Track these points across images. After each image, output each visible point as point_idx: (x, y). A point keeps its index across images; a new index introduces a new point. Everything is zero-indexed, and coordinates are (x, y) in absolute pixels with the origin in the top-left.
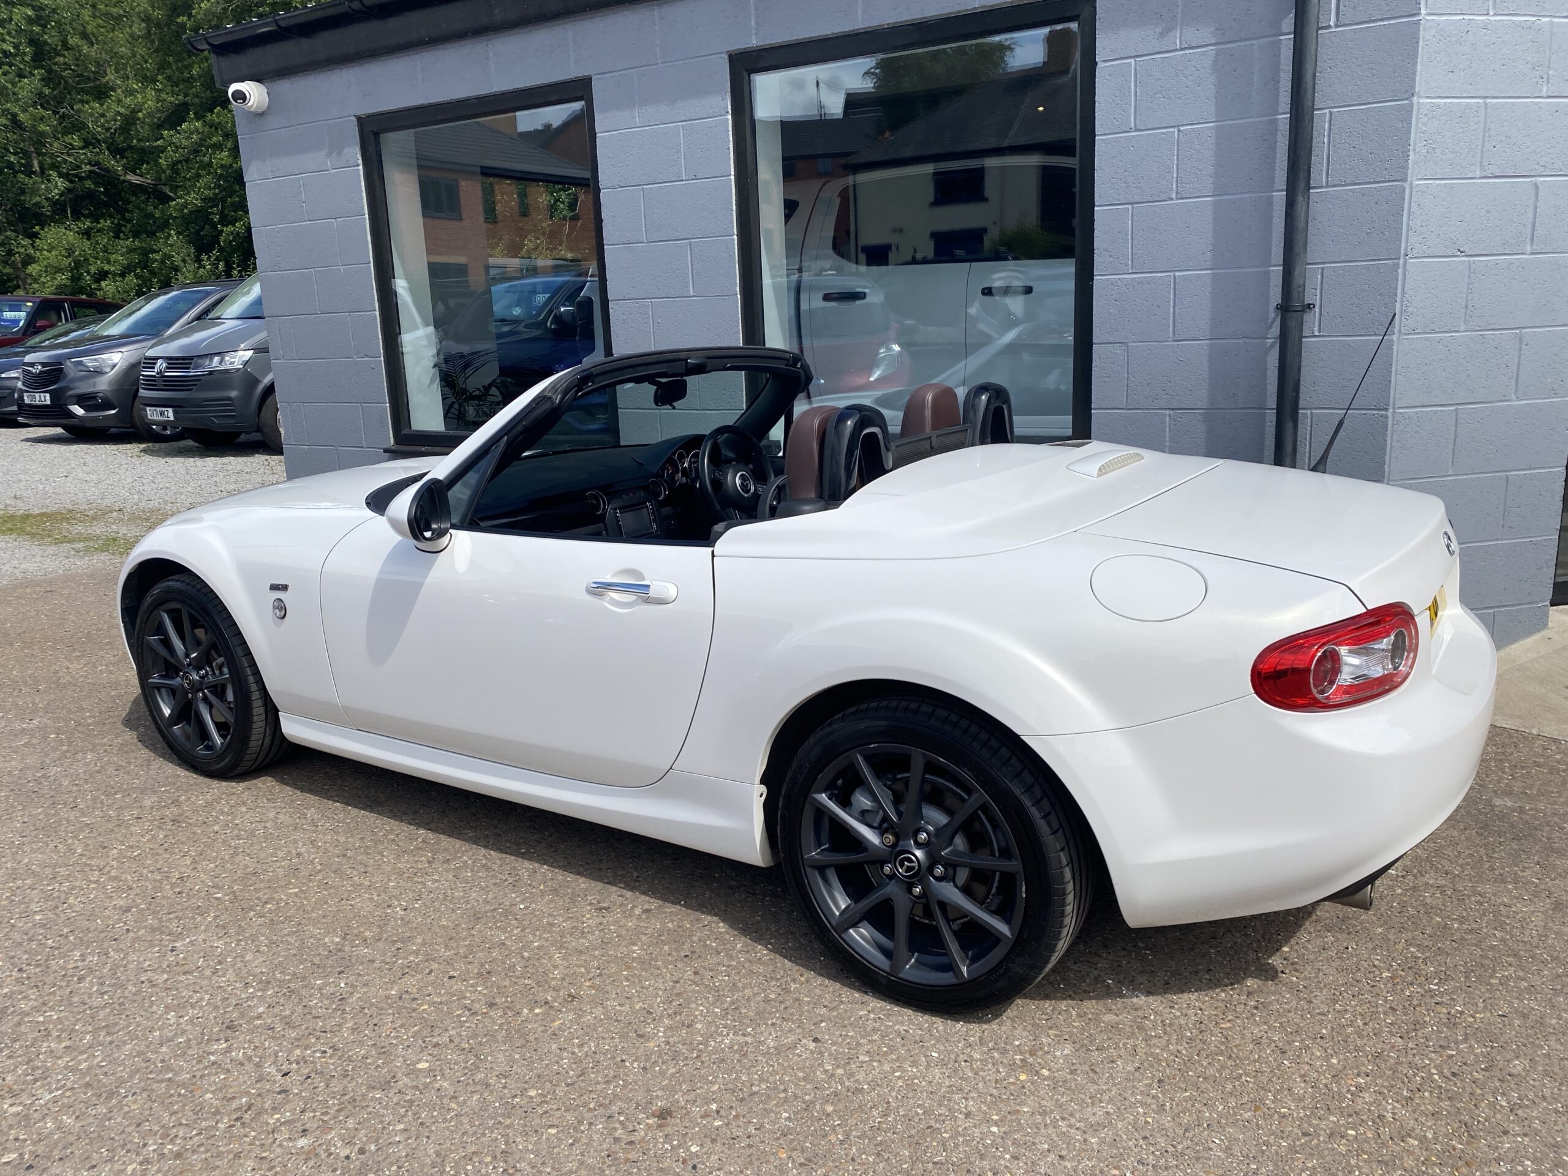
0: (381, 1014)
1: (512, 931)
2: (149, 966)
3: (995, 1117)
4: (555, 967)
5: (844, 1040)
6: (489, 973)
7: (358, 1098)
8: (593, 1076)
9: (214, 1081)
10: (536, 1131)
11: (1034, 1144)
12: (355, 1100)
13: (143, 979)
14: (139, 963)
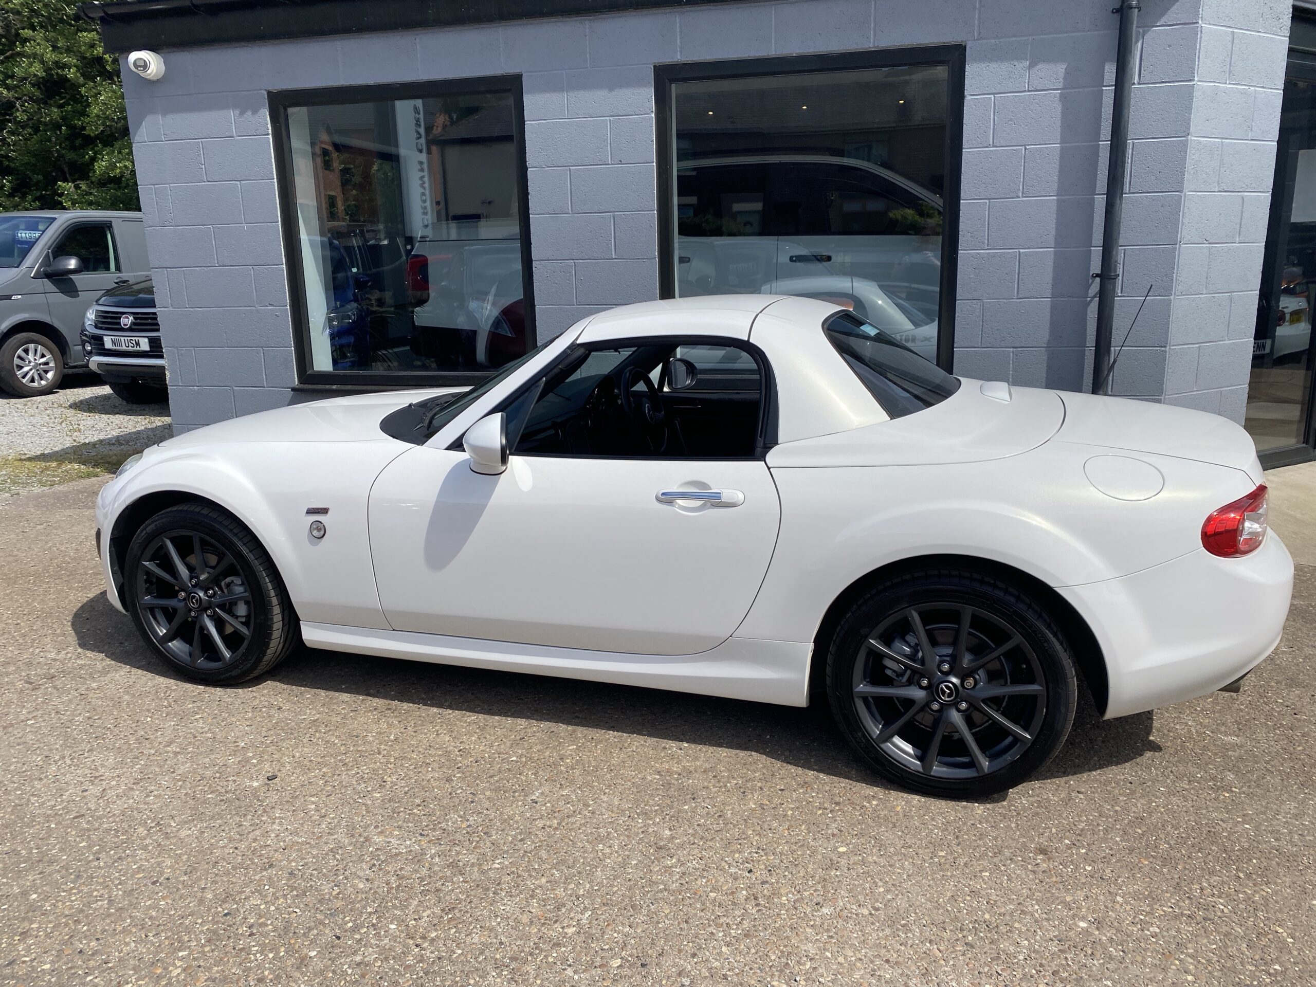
0: (764, 822)
2: (531, 816)
3: (1239, 820)
8: (966, 837)
9: (703, 885)
10: (976, 876)
11: (1278, 830)
12: (825, 879)
14: (520, 815)
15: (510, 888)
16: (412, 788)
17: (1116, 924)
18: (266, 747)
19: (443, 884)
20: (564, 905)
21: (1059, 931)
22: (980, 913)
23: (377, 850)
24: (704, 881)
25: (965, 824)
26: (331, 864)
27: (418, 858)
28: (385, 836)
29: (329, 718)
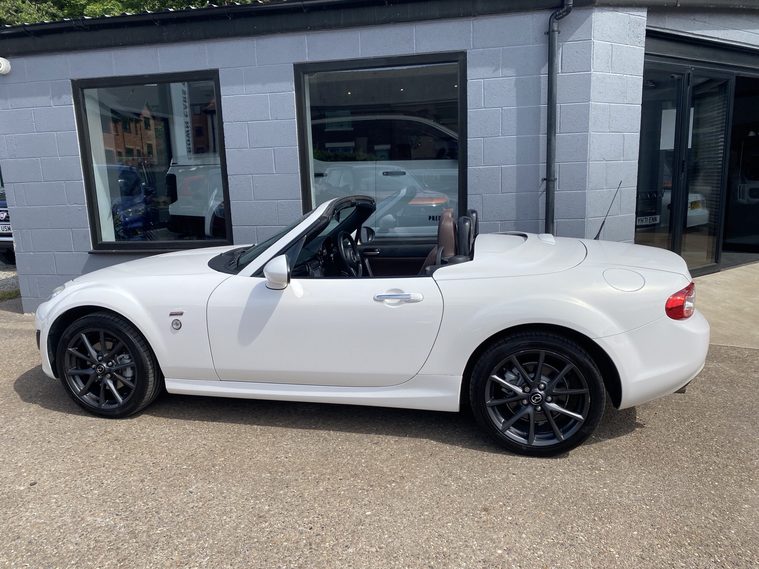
1: (346, 458)
2: (187, 501)
4: (382, 467)
5: (524, 472)
6: (355, 475)
7: (355, 530)
8: (443, 503)
9: (280, 538)
10: (443, 526)
14: (180, 501)
15: (163, 545)
16: (119, 487)
17: (519, 551)
18: (34, 466)
19: (123, 544)
20: (194, 554)
21: (485, 556)
22: (441, 548)
23: (87, 525)
24: (282, 535)
25: (443, 495)
26: (56, 535)
27: (111, 529)
28: (95, 517)
29: (78, 446)
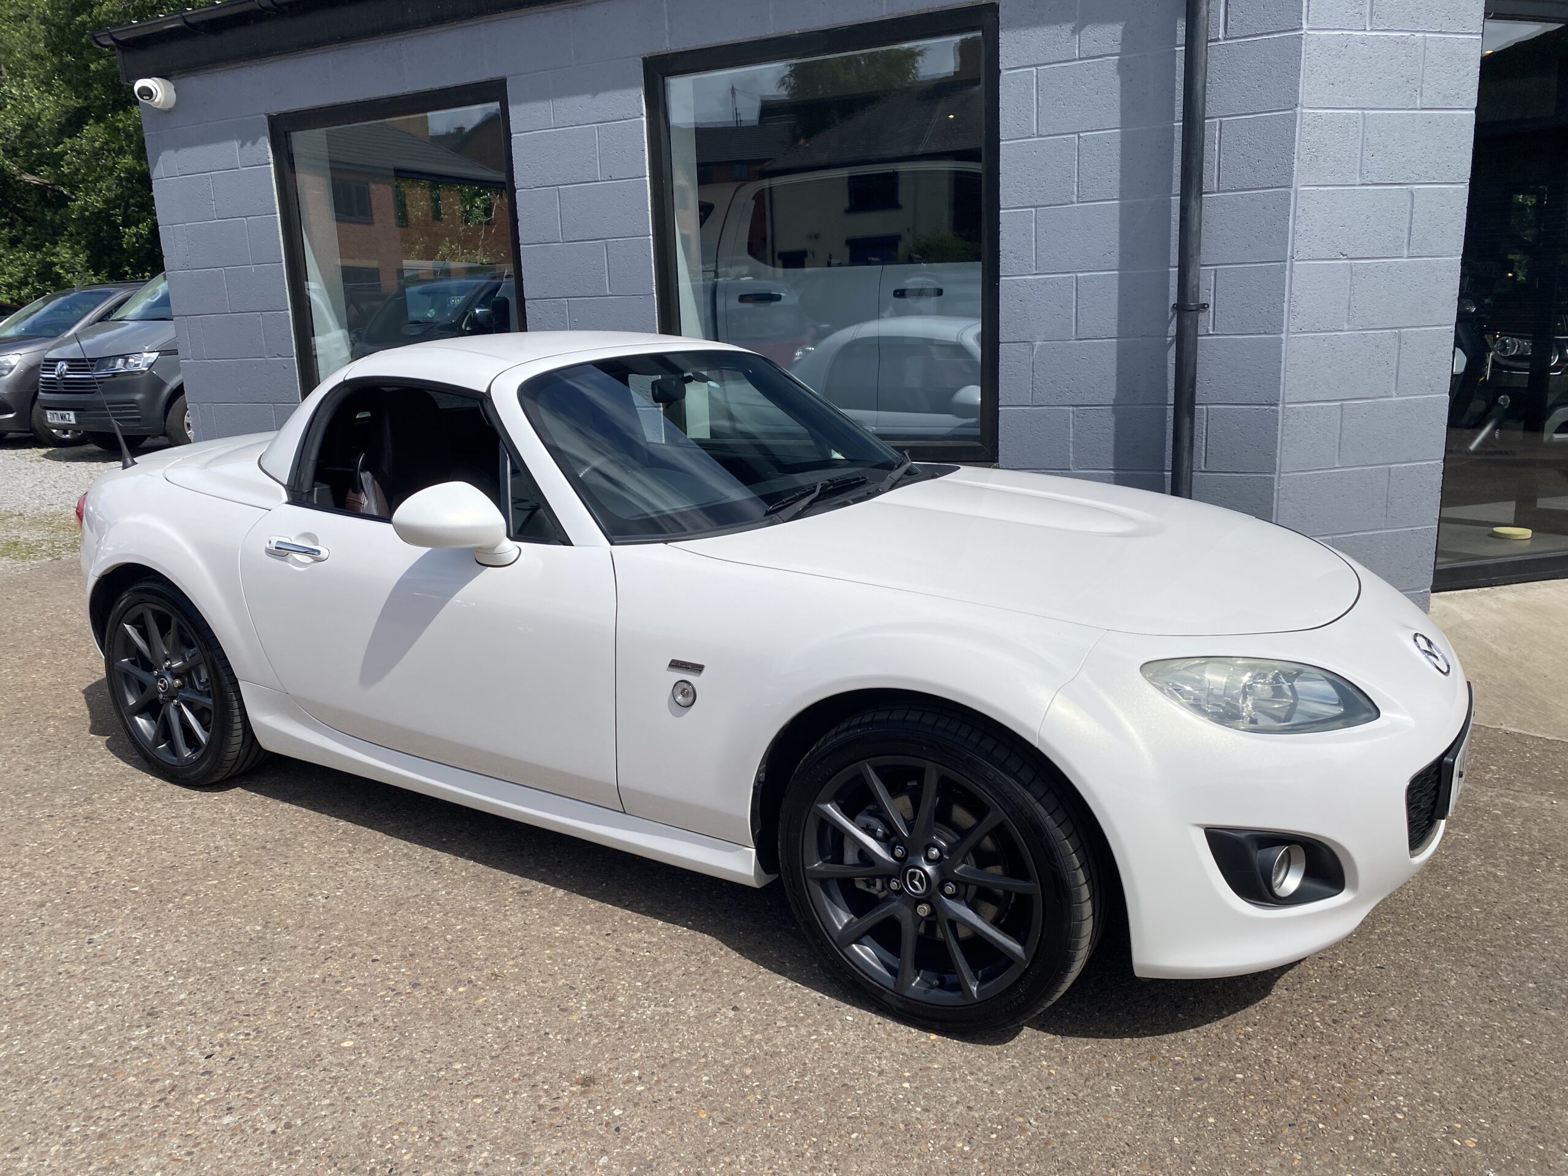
0: (304, 997)
1: (434, 915)
2: (66, 957)
3: (907, 1074)
4: (479, 948)
5: (762, 1008)
6: (412, 955)
7: (283, 1077)
8: (517, 1048)
9: (137, 1065)
10: (462, 1102)
11: (944, 1097)
12: (280, 1078)
13: (61, 970)
14: (56, 955)
22: (404, 1151)
24: (145, 1061)
25: (536, 1031)
